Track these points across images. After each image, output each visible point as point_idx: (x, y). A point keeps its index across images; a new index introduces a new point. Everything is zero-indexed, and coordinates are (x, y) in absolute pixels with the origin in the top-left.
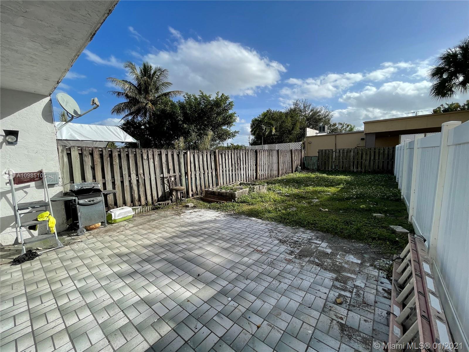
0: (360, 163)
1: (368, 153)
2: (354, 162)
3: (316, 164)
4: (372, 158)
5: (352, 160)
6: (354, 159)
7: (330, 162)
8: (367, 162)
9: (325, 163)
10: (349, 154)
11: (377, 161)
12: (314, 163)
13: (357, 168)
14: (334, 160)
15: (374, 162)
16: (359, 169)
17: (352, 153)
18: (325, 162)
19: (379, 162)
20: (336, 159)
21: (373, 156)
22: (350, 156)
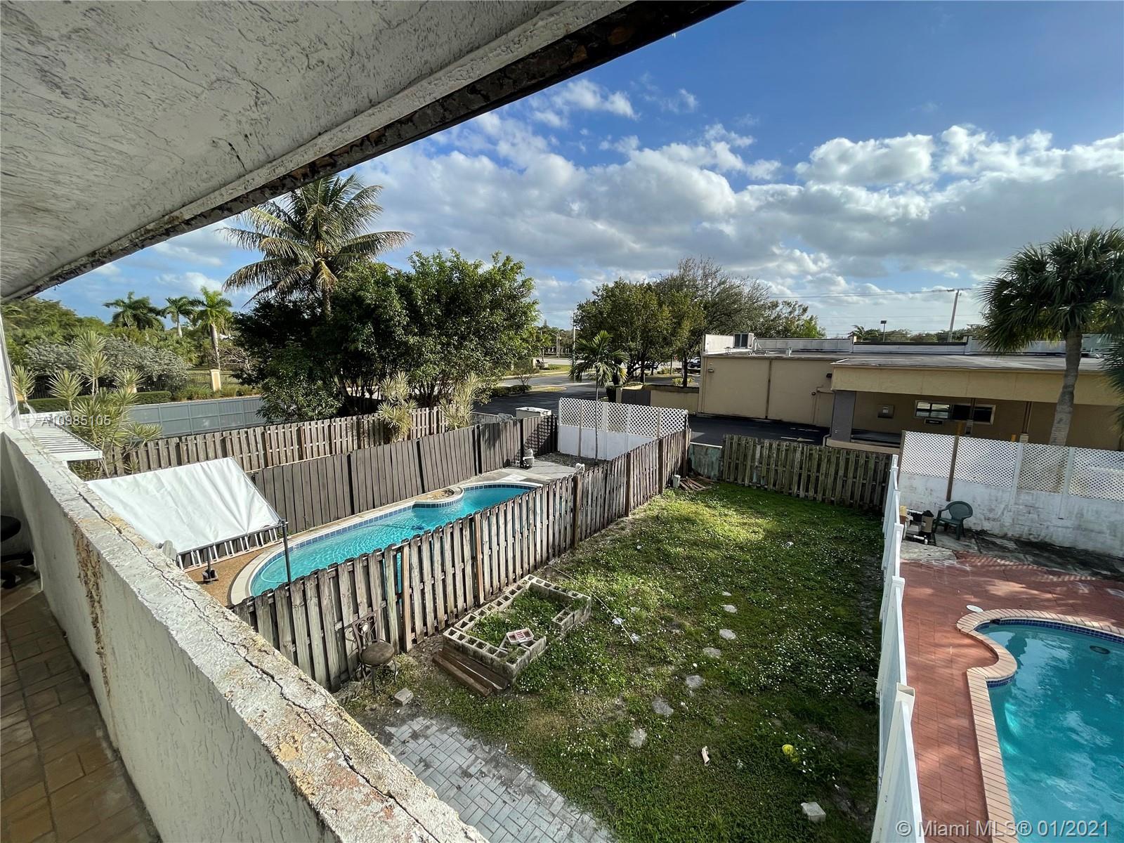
0: (813, 479)
1: (833, 460)
2: (800, 476)
3: (716, 466)
4: (841, 473)
5: (796, 469)
6: (801, 468)
7: (748, 467)
8: (830, 480)
9: (737, 468)
10: (790, 456)
11: (850, 482)
12: (713, 463)
13: (807, 491)
14: (756, 464)
15: (844, 482)
16: (811, 493)
17: (798, 455)
18: (737, 465)
19: (854, 483)
20: (761, 463)
21: (843, 469)
22: (793, 461)
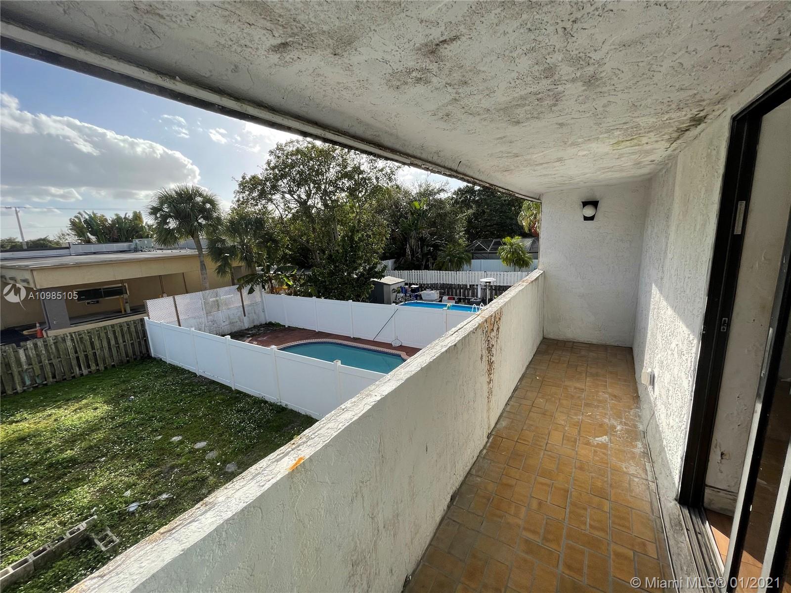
0: (91, 357)
2: (78, 358)
5: (72, 355)
6: (76, 352)
7: (16, 374)
8: (106, 351)
11: (122, 346)
14: (25, 367)
15: (118, 348)
17: (69, 343)
19: (125, 346)
20: (30, 364)
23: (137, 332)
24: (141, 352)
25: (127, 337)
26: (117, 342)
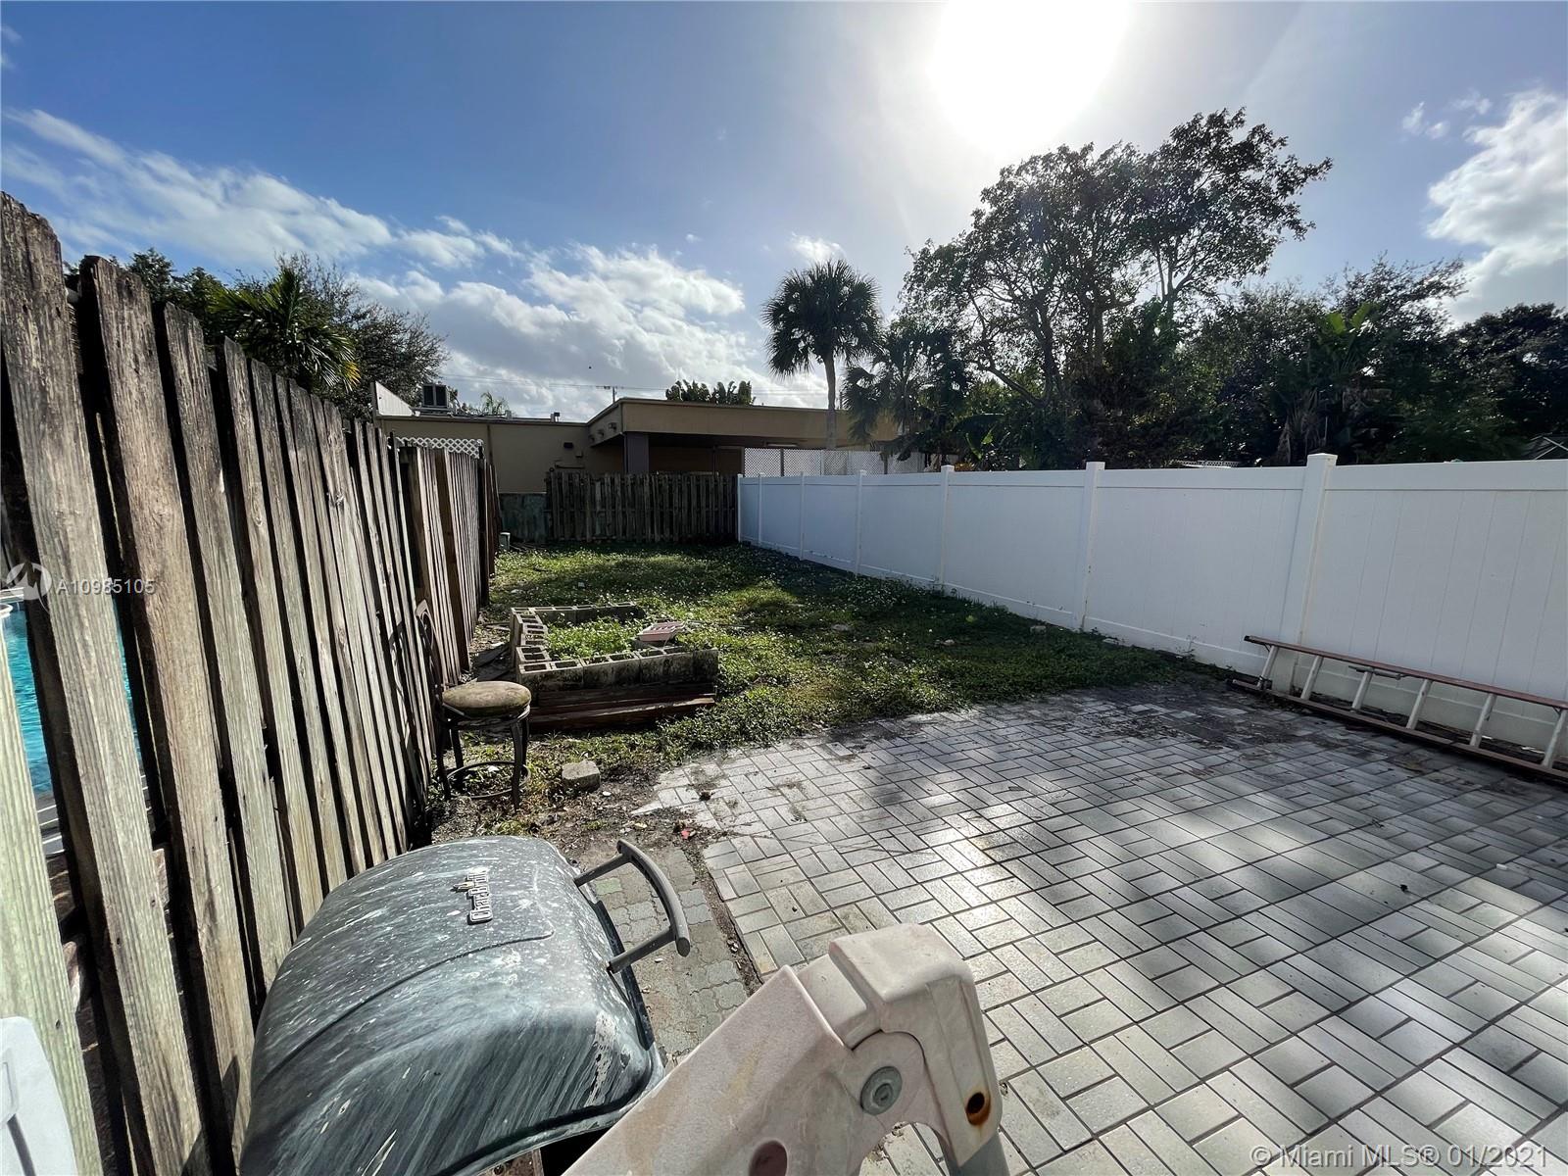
0: (666, 517)
1: (685, 488)
3: (541, 523)
4: (694, 502)
5: (647, 507)
6: (652, 505)
7: (588, 514)
8: (685, 512)
9: (572, 519)
12: (535, 517)
13: (662, 531)
14: (598, 508)
15: (699, 513)
16: (667, 534)
18: (572, 513)
19: (707, 512)
20: (603, 506)
22: (642, 497)
23: (725, 497)
24: (726, 530)
25: (712, 498)
26: (699, 502)
